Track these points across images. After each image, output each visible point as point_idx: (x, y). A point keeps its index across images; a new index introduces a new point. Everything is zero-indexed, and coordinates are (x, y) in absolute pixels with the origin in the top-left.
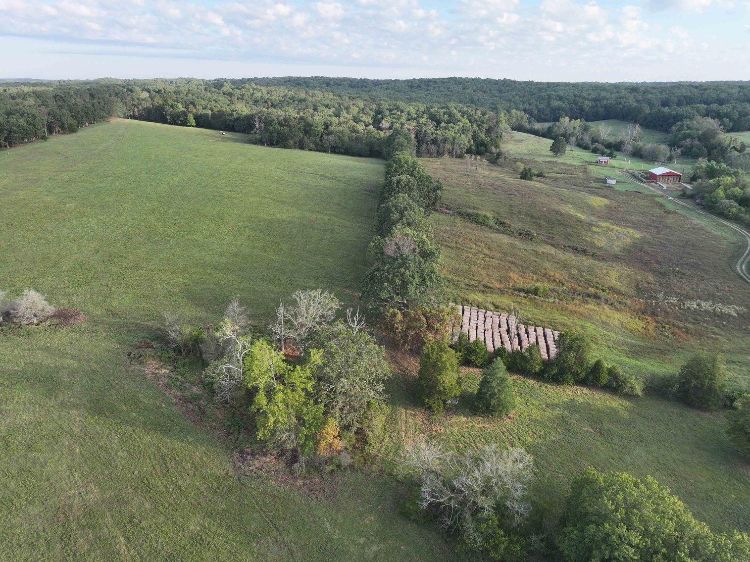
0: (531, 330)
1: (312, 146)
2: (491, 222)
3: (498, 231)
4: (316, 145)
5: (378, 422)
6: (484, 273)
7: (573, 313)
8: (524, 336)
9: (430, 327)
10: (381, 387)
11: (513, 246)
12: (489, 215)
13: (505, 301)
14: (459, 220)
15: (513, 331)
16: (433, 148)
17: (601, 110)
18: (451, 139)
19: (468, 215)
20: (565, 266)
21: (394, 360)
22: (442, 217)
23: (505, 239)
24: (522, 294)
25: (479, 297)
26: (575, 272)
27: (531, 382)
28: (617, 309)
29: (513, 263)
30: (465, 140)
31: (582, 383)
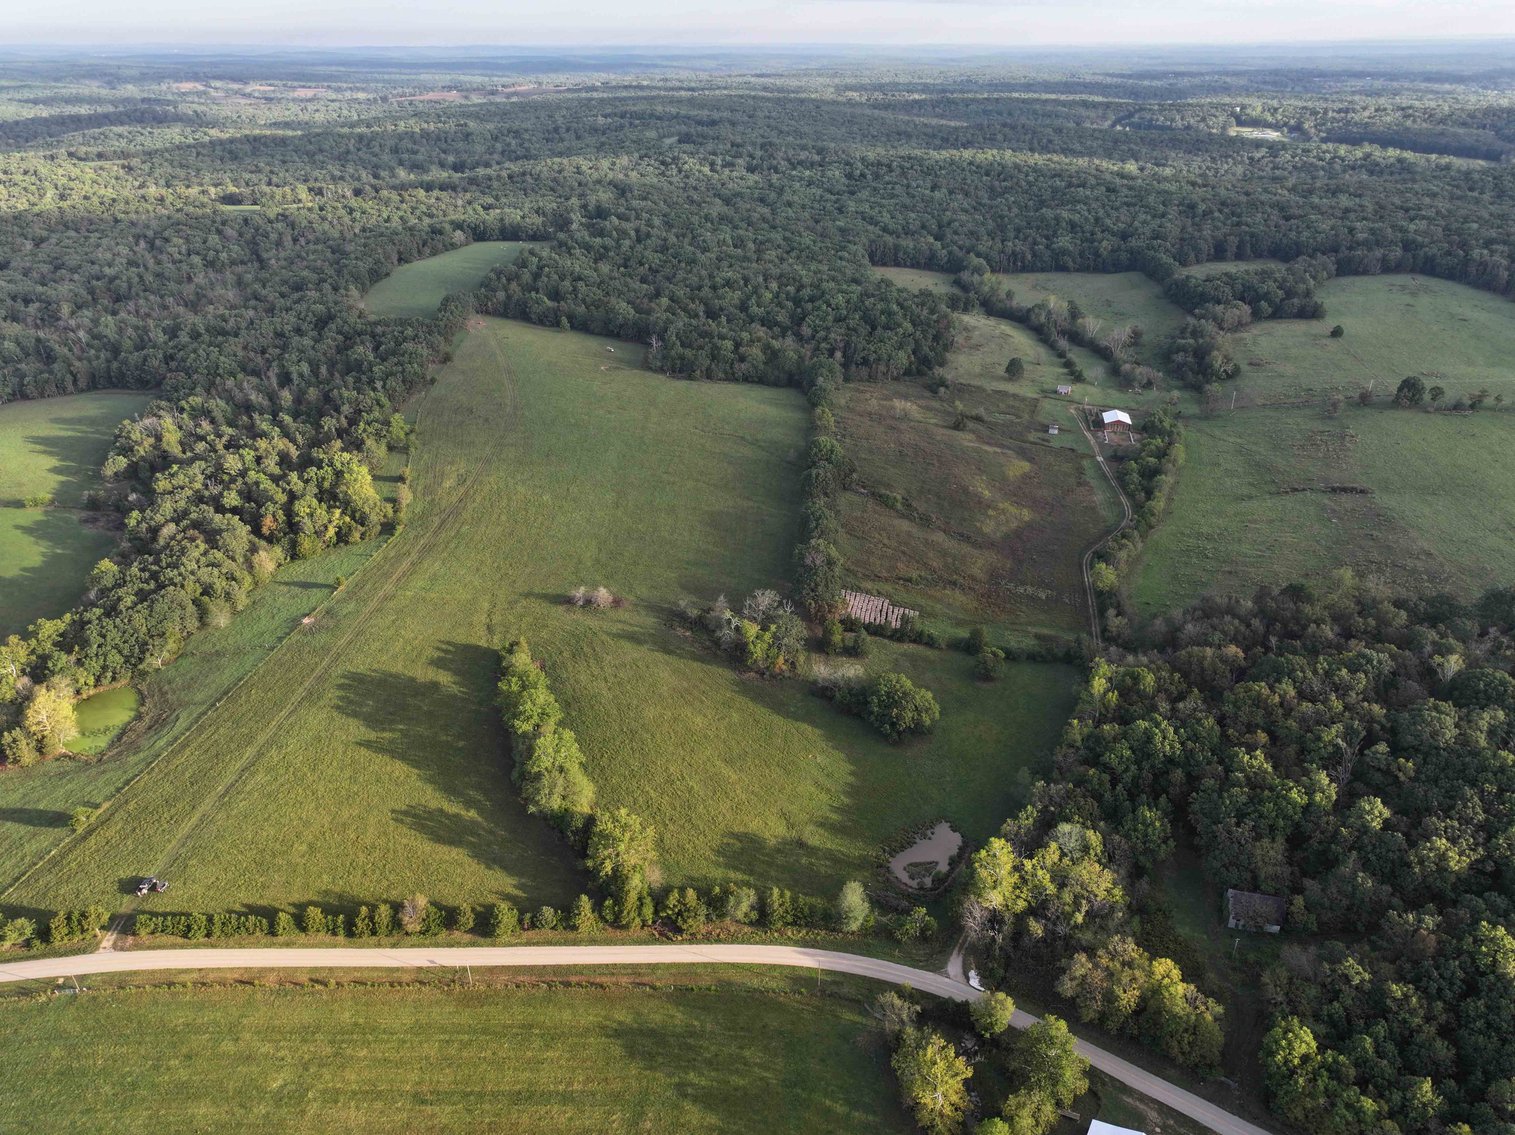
0: (896, 611)
1: (722, 376)
2: (899, 506)
3: (903, 516)
4: (726, 373)
5: (802, 658)
6: (878, 562)
7: (930, 597)
8: (890, 613)
9: (830, 612)
10: (803, 643)
11: (909, 534)
12: (899, 497)
13: (888, 588)
14: (871, 504)
15: (885, 610)
16: (864, 371)
17: (1124, 256)
18: (885, 357)
19: (880, 496)
20: (944, 554)
21: (809, 629)
22: (855, 498)
23: (904, 525)
24: (901, 582)
25: (868, 585)
26: (950, 560)
27: (886, 641)
28: (965, 594)
29: (904, 553)
30: (903, 358)
31: (914, 641)
